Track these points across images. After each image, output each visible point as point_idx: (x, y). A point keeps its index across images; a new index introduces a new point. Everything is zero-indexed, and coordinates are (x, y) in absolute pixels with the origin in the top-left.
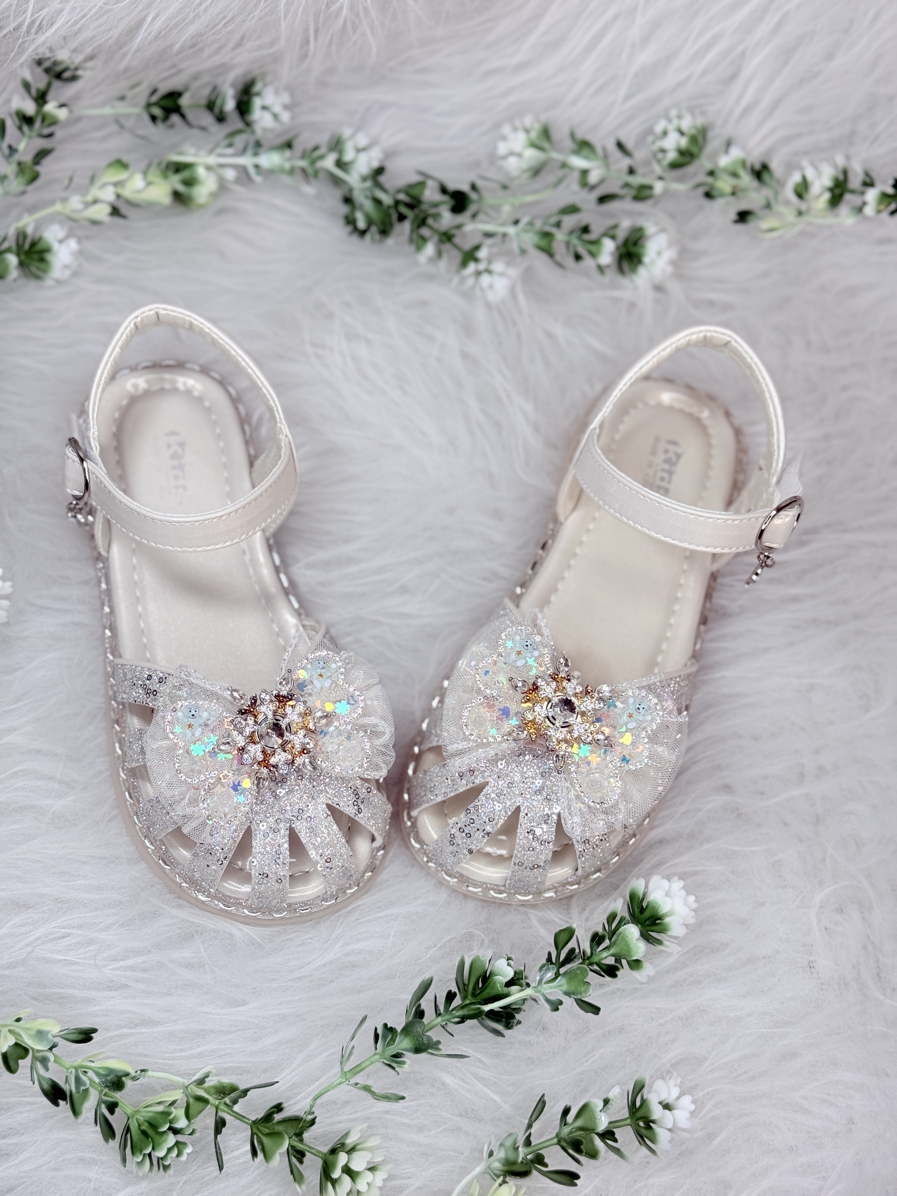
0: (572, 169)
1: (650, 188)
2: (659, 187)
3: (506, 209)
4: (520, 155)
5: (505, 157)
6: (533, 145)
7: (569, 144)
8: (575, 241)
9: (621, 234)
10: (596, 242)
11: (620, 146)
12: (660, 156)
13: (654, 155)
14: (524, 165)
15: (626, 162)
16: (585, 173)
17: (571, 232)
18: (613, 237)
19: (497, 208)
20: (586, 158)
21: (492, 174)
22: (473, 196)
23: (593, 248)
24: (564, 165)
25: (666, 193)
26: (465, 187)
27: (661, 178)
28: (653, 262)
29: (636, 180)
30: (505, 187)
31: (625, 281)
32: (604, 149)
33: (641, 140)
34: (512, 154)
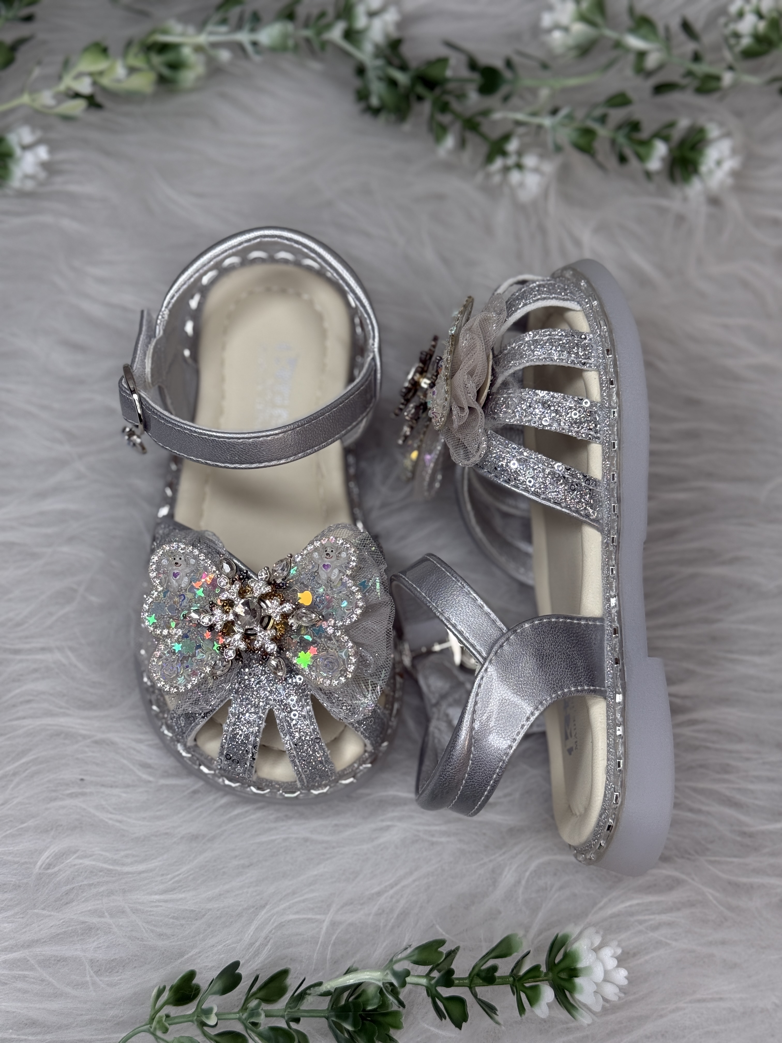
0: (627, 49)
1: (718, 78)
2: (728, 78)
3: (544, 93)
4: (566, 29)
5: (549, 31)
6: (583, 18)
7: (626, 20)
8: (621, 139)
9: (677, 134)
10: (647, 143)
11: (686, 27)
12: (732, 41)
13: (726, 39)
14: (571, 41)
15: (690, 47)
16: (641, 55)
17: (619, 127)
18: (666, 139)
19: (534, 91)
20: (644, 38)
21: (532, 50)
22: (507, 74)
23: (642, 150)
24: (618, 45)
25: (735, 85)
26: (498, 64)
27: (731, 68)
28: (711, 172)
29: (702, 69)
30: (545, 66)
31: (675, 191)
32: (667, 29)
33: (711, 21)
34: (557, 26)
